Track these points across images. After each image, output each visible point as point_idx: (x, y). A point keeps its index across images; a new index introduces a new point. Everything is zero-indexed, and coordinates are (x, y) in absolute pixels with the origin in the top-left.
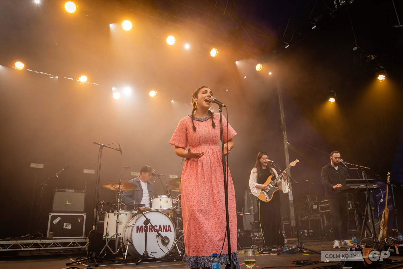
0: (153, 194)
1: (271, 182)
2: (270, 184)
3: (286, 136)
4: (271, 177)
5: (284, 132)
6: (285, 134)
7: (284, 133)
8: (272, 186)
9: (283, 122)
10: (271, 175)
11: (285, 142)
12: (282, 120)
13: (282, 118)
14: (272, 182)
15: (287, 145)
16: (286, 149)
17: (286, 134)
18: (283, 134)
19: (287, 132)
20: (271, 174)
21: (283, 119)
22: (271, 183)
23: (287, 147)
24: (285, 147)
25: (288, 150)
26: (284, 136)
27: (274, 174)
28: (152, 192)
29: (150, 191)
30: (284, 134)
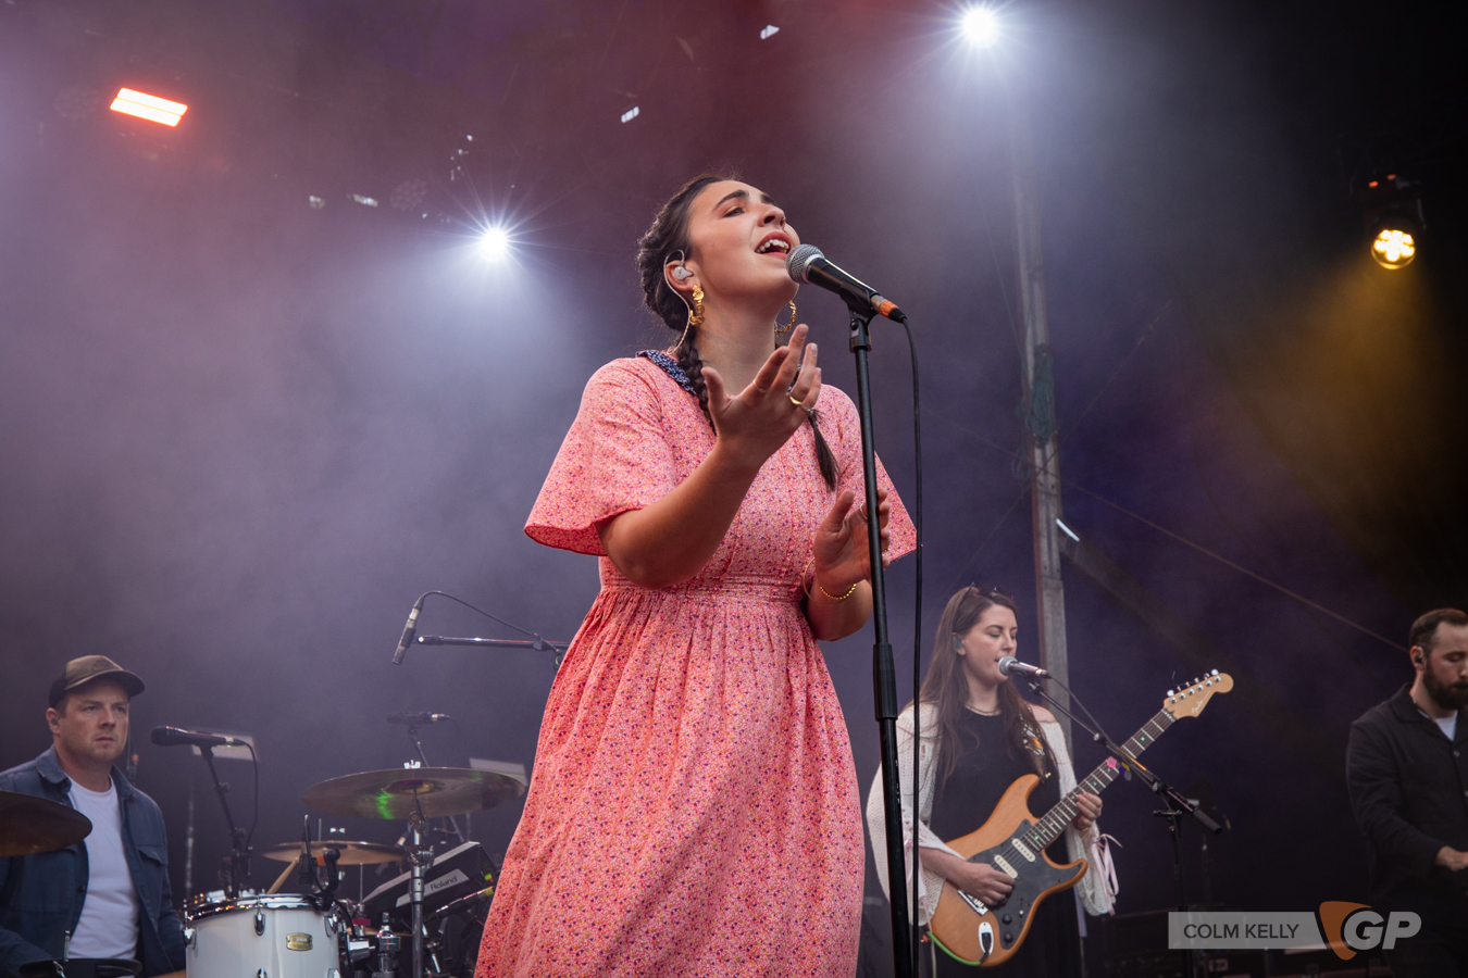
0: (164, 883)
1: (1026, 822)
2: (1016, 835)
3: (1052, 480)
4: (1027, 782)
5: (1042, 447)
6: (1045, 461)
7: (1038, 452)
8: (1030, 857)
9: (1037, 378)
10: (1032, 770)
11: (1043, 526)
12: (1030, 359)
13: (1030, 350)
14: (1034, 821)
15: (1054, 545)
16: (1046, 572)
17: (1051, 466)
18: (1033, 466)
19: (1059, 451)
20: (1027, 767)
21: (1037, 354)
22: (1023, 832)
23: (1056, 556)
24: (1045, 558)
25: (1063, 578)
26: (1041, 478)
27: (1050, 763)
28: (157, 863)
29: (144, 857)
30: (1038, 462)
